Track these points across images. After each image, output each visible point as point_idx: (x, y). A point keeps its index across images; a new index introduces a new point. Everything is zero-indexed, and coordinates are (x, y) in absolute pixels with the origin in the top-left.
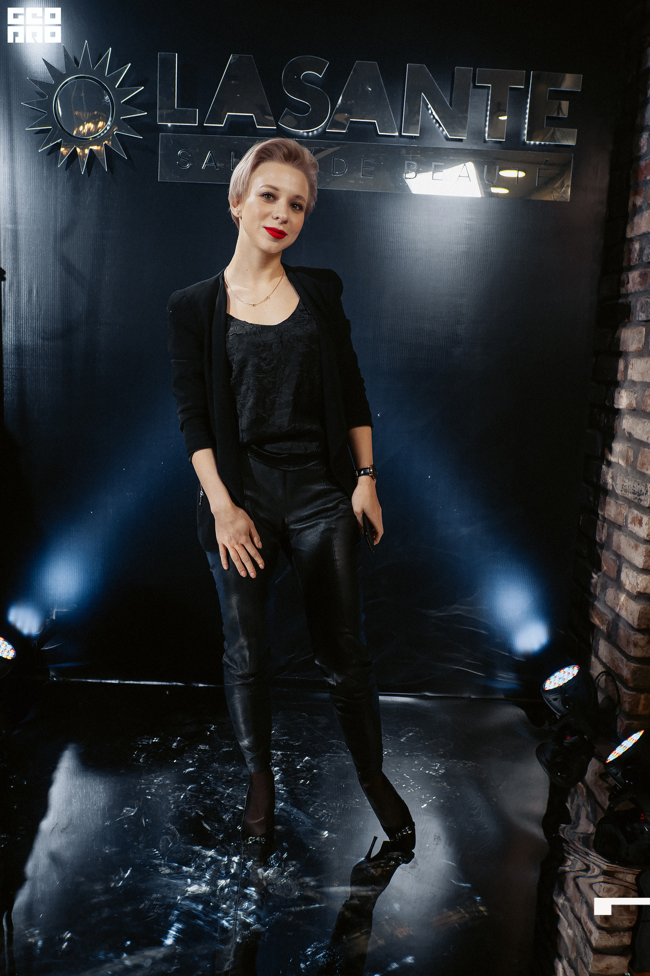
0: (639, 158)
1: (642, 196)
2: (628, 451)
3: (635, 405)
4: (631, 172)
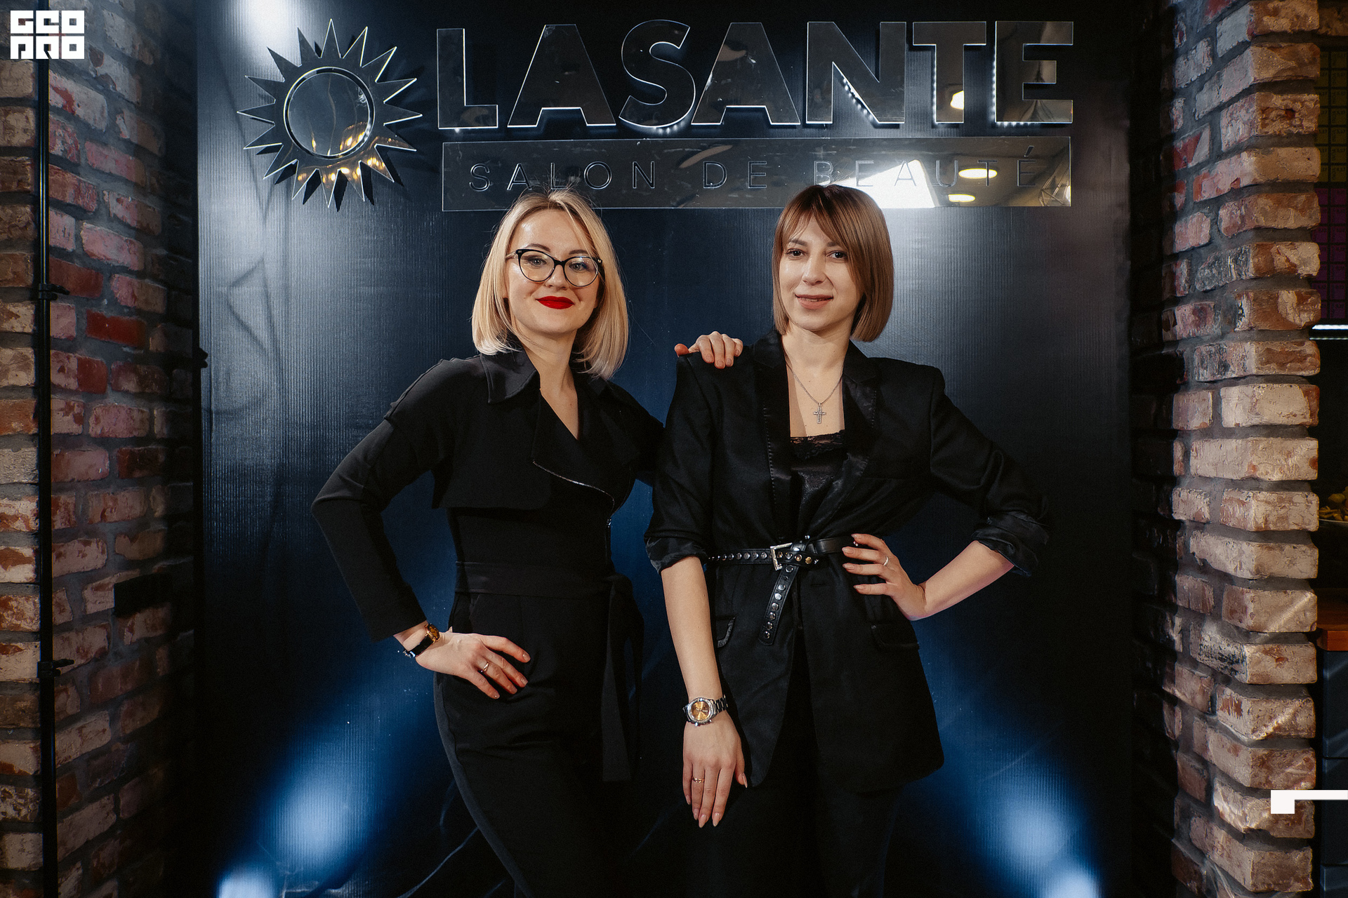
0: (1172, 137)
1: (1184, 191)
2: (1204, 590)
3: (1207, 516)
4: (1161, 158)
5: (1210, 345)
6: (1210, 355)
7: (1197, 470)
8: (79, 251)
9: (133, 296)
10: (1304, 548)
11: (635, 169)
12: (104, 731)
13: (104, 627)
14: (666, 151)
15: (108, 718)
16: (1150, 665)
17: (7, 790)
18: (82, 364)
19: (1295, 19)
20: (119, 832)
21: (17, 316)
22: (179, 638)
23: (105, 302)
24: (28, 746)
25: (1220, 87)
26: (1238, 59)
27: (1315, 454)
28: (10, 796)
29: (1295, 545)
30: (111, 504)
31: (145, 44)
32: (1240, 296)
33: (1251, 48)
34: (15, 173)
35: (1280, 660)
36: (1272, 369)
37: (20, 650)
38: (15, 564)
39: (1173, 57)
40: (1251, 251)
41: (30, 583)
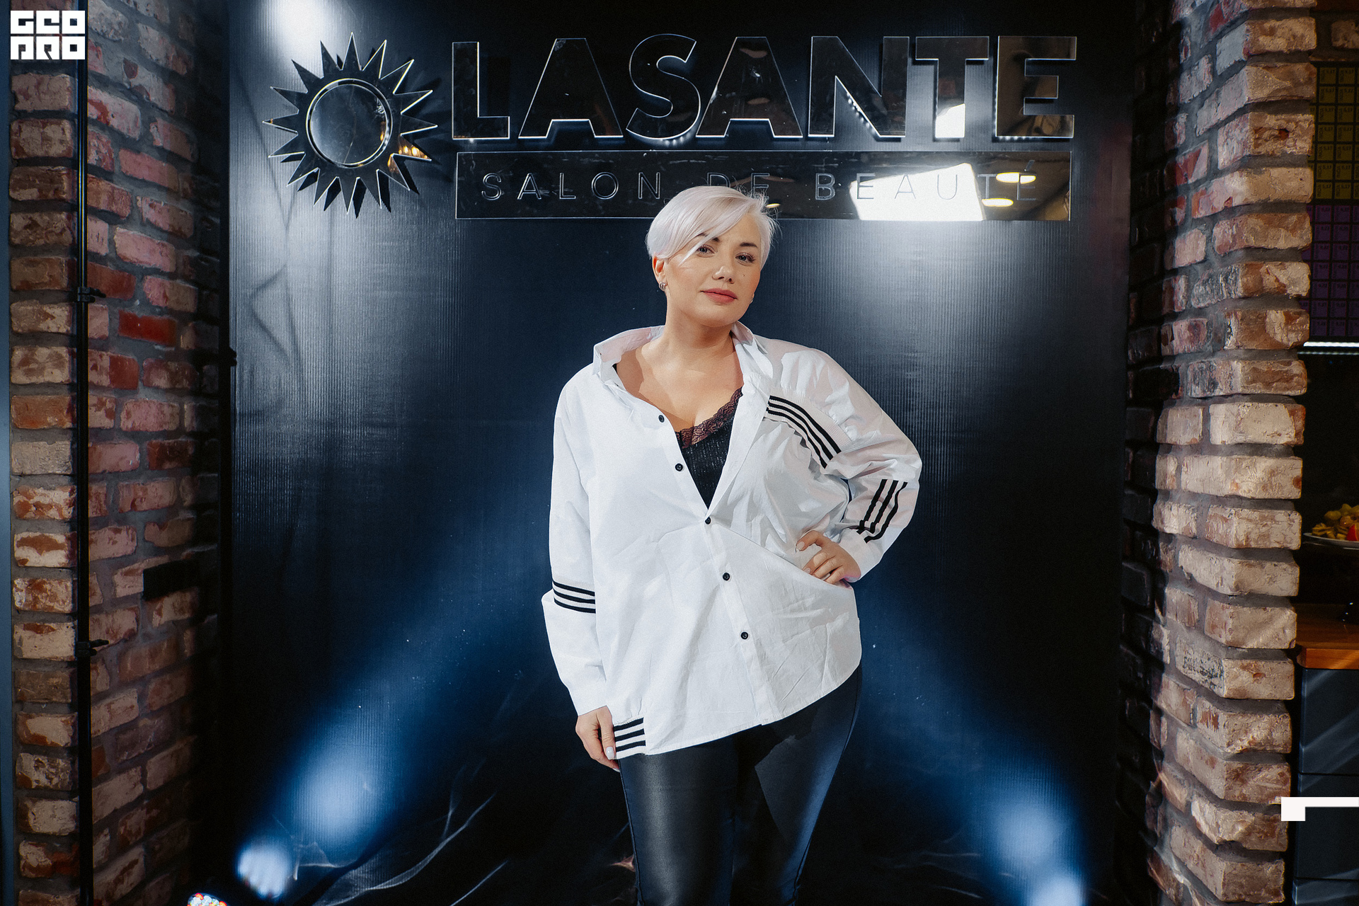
0: (1175, 152)
1: (1184, 207)
2: (1190, 603)
3: (1194, 530)
4: (1165, 172)
5: (1202, 362)
6: (1202, 371)
7: (1187, 485)
8: (112, 255)
9: (165, 296)
10: (1285, 565)
11: (641, 180)
12: (132, 707)
13: (132, 609)
14: (671, 162)
15: (136, 695)
16: (1141, 675)
17: (40, 759)
18: (114, 361)
19: (1292, 40)
20: (145, 802)
21: (53, 317)
22: (206, 622)
23: (138, 302)
24: (59, 719)
25: (1218, 105)
26: (1235, 77)
27: (1298, 472)
28: (43, 766)
29: (1276, 563)
30: (140, 494)
31: (179, 55)
32: (1229, 315)
33: (1246, 68)
34: (52, 181)
35: (1257, 675)
36: (1258, 389)
37: (53, 630)
38: (49, 549)
39: (1178, 71)
40: (1240, 270)
41: (63, 568)
